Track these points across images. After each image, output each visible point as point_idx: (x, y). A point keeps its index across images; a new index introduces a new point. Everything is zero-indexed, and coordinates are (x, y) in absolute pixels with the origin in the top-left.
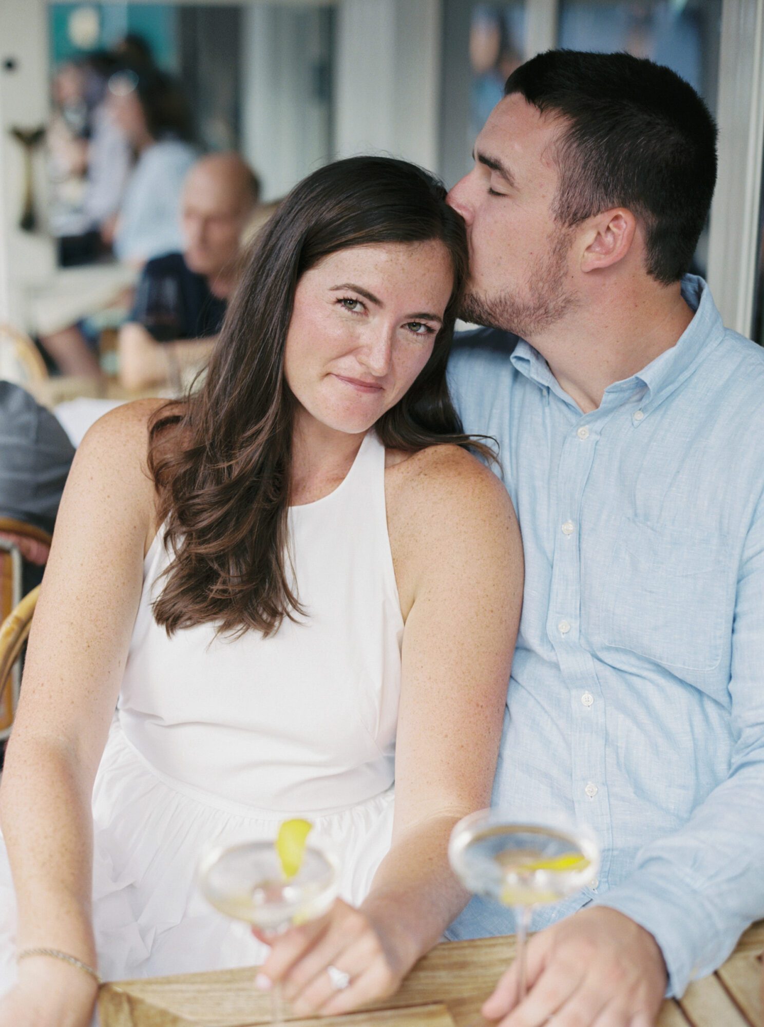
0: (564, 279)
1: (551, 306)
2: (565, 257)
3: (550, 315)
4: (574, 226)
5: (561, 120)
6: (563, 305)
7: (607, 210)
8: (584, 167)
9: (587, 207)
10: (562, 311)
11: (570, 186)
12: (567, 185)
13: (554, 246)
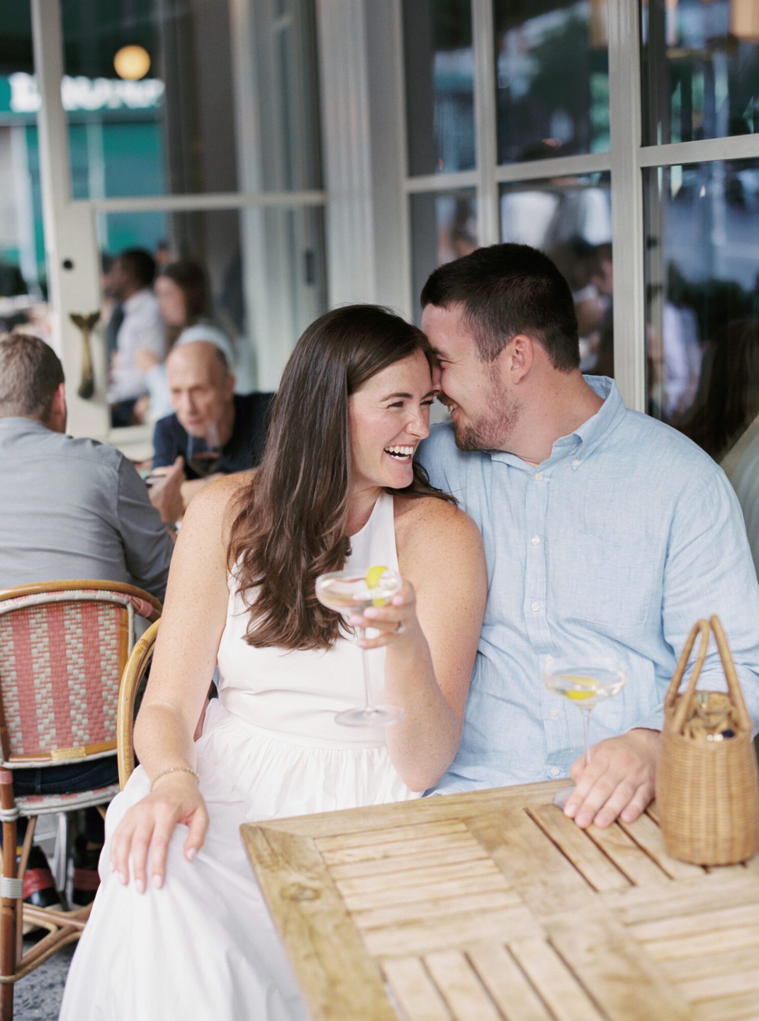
0: (506, 394)
1: (508, 416)
2: (500, 380)
3: (510, 421)
4: (495, 360)
5: (458, 305)
6: (514, 411)
7: (511, 341)
8: (484, 325)
9: (498, 346)
10: (516, 415)
11: (481, 340)
12: (480, 341)
13: (489, 377)
